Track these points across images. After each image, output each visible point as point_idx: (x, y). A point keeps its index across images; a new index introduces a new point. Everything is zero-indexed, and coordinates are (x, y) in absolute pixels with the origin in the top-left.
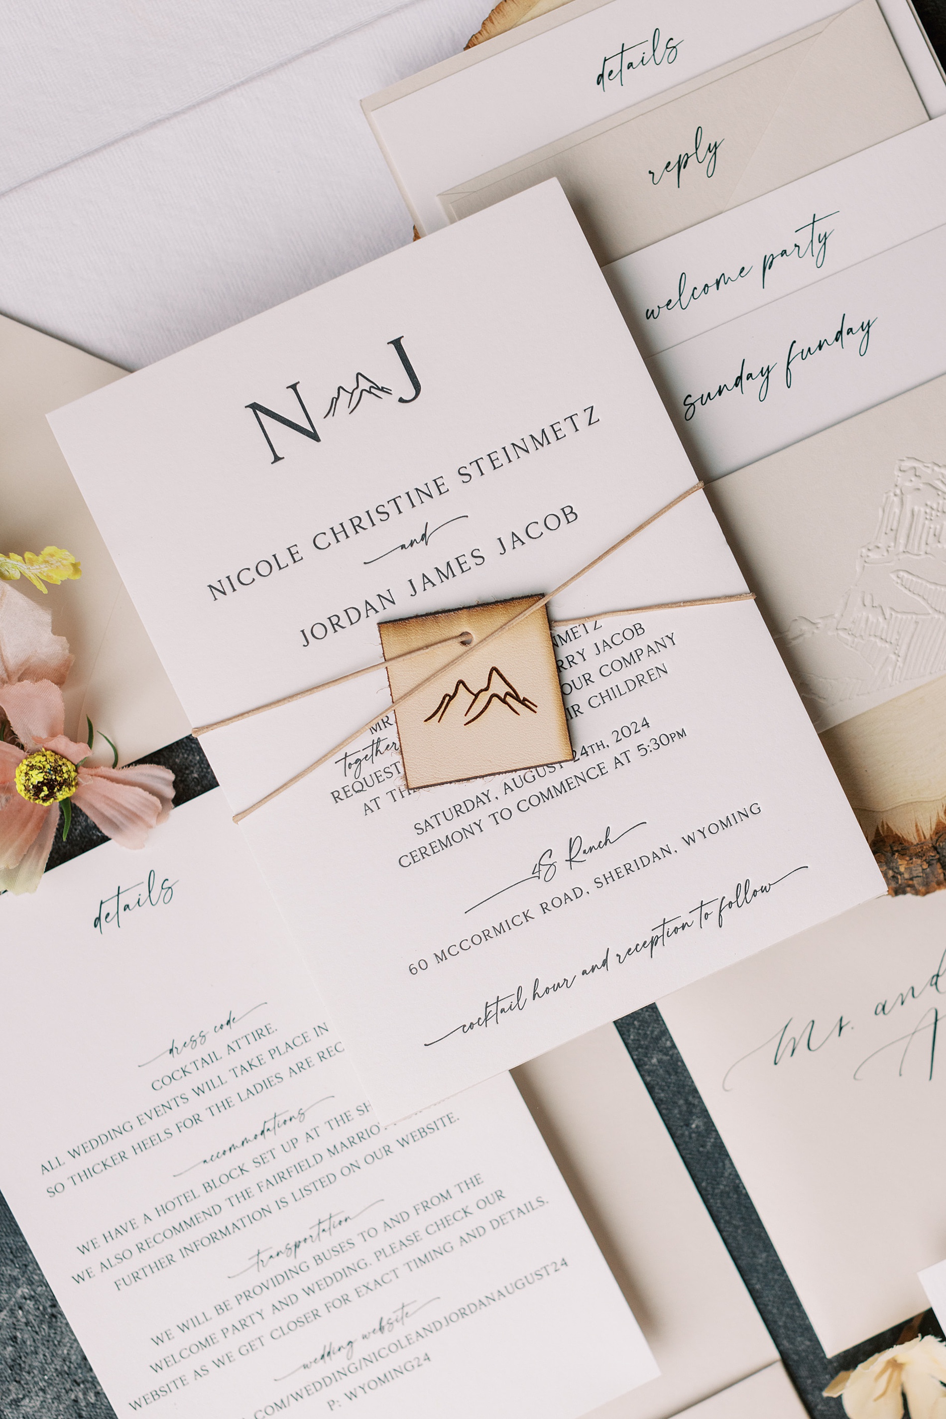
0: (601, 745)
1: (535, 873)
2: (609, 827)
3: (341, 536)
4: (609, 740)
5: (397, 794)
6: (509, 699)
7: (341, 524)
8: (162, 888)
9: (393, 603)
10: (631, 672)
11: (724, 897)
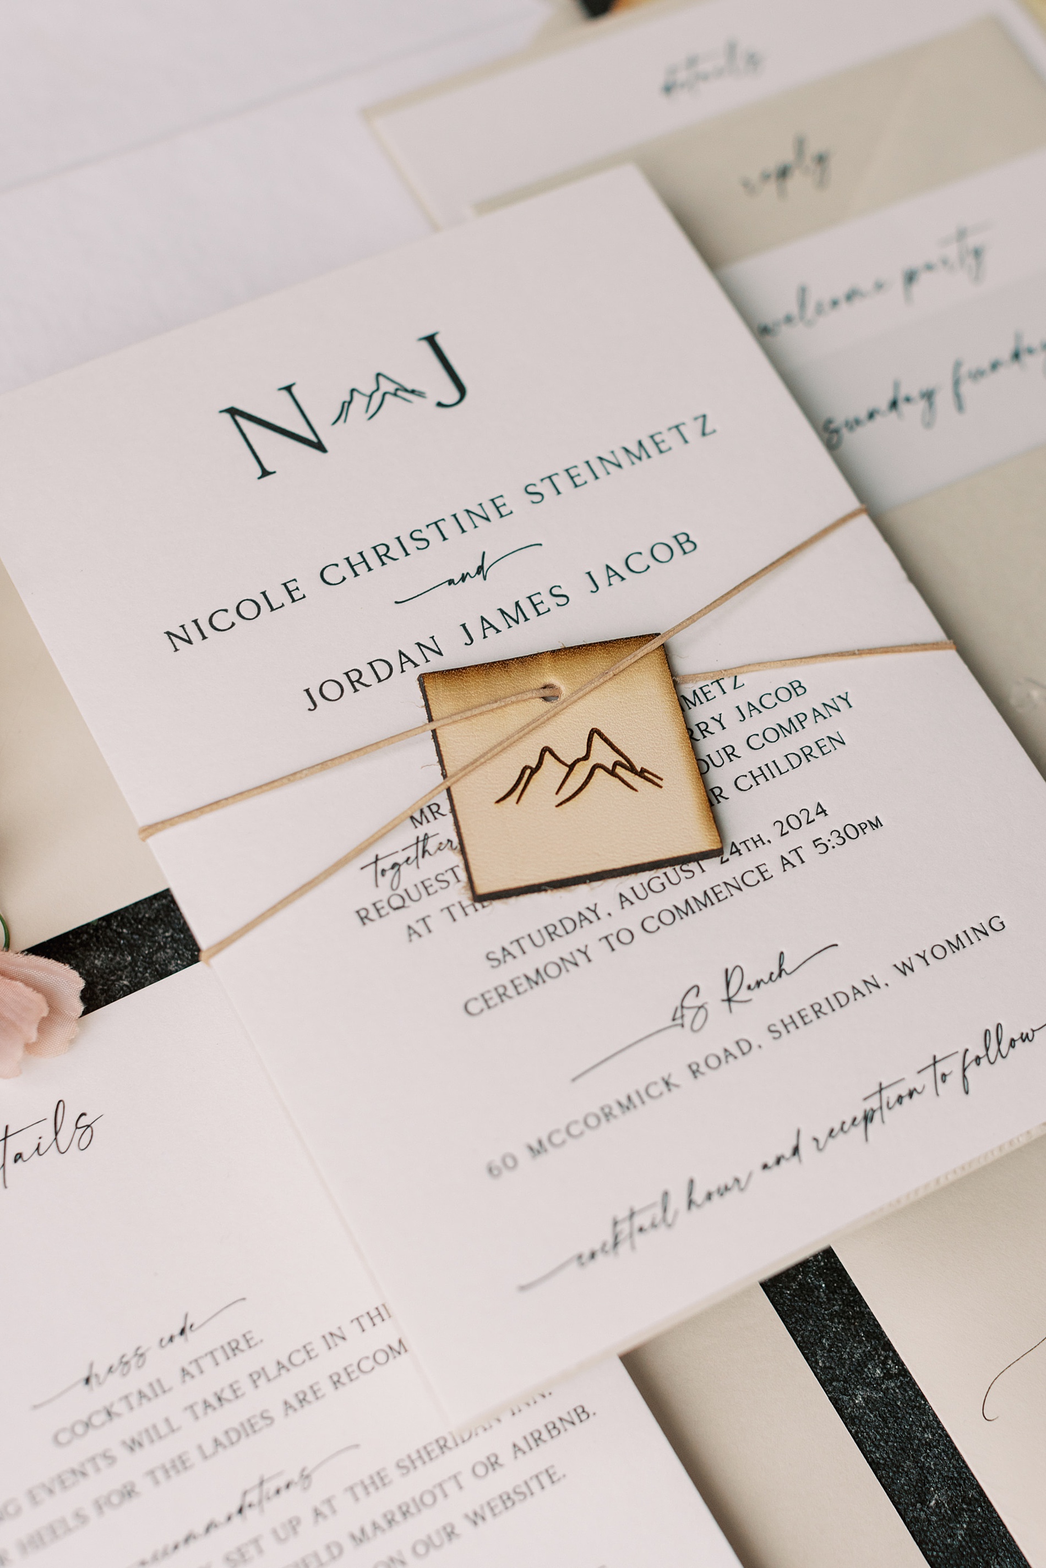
0: (759, 841)
1: (677, 1019)
2: (782, 953)
3: (361, 569)
4: (770, 833)
5: (457, 911)
6: (619, 770)
7: (361, 554)
8: (77, 1128)
9: (440, 654)
10: (792, 743)
11: (967, 1050)
